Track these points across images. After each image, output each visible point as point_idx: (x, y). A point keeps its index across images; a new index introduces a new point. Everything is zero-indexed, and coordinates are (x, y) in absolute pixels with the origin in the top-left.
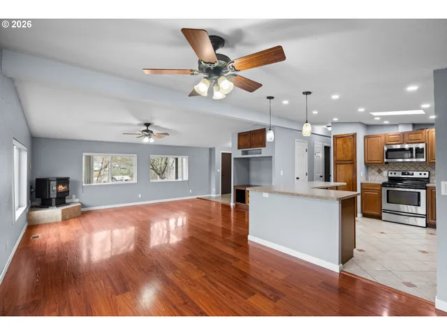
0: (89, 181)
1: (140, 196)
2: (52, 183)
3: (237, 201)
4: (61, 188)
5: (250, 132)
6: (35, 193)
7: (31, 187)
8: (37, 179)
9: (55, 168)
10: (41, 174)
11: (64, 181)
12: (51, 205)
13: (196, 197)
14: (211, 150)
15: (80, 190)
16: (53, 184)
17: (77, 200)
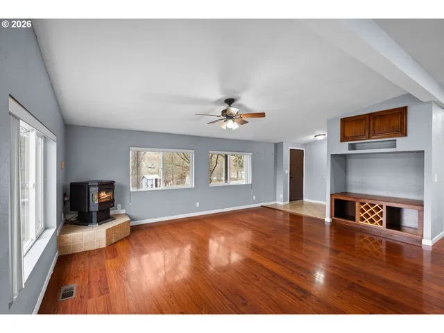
0: (138, 185)
1: (198, 204)
2: (92, 189)
3: (335, 216)
4: (104, 195)
5: (369, 115)
6: (69, 204)
7: (65, 195)
8: (72, 184)
9: (95, 169)
10: (77, 178)
11: (108, 186)
12: (91, 222)
13: (259, 205)
14: (278, 147)
15: (127, 198)
16: (94, 190)
17: (123, 211)
